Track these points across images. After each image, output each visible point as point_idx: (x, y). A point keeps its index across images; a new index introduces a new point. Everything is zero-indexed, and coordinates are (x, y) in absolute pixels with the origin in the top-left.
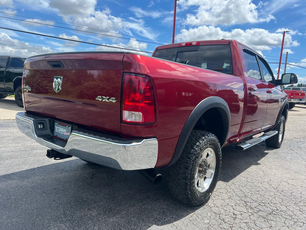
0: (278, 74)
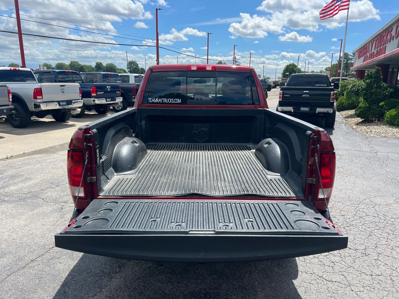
0: (157, 60)
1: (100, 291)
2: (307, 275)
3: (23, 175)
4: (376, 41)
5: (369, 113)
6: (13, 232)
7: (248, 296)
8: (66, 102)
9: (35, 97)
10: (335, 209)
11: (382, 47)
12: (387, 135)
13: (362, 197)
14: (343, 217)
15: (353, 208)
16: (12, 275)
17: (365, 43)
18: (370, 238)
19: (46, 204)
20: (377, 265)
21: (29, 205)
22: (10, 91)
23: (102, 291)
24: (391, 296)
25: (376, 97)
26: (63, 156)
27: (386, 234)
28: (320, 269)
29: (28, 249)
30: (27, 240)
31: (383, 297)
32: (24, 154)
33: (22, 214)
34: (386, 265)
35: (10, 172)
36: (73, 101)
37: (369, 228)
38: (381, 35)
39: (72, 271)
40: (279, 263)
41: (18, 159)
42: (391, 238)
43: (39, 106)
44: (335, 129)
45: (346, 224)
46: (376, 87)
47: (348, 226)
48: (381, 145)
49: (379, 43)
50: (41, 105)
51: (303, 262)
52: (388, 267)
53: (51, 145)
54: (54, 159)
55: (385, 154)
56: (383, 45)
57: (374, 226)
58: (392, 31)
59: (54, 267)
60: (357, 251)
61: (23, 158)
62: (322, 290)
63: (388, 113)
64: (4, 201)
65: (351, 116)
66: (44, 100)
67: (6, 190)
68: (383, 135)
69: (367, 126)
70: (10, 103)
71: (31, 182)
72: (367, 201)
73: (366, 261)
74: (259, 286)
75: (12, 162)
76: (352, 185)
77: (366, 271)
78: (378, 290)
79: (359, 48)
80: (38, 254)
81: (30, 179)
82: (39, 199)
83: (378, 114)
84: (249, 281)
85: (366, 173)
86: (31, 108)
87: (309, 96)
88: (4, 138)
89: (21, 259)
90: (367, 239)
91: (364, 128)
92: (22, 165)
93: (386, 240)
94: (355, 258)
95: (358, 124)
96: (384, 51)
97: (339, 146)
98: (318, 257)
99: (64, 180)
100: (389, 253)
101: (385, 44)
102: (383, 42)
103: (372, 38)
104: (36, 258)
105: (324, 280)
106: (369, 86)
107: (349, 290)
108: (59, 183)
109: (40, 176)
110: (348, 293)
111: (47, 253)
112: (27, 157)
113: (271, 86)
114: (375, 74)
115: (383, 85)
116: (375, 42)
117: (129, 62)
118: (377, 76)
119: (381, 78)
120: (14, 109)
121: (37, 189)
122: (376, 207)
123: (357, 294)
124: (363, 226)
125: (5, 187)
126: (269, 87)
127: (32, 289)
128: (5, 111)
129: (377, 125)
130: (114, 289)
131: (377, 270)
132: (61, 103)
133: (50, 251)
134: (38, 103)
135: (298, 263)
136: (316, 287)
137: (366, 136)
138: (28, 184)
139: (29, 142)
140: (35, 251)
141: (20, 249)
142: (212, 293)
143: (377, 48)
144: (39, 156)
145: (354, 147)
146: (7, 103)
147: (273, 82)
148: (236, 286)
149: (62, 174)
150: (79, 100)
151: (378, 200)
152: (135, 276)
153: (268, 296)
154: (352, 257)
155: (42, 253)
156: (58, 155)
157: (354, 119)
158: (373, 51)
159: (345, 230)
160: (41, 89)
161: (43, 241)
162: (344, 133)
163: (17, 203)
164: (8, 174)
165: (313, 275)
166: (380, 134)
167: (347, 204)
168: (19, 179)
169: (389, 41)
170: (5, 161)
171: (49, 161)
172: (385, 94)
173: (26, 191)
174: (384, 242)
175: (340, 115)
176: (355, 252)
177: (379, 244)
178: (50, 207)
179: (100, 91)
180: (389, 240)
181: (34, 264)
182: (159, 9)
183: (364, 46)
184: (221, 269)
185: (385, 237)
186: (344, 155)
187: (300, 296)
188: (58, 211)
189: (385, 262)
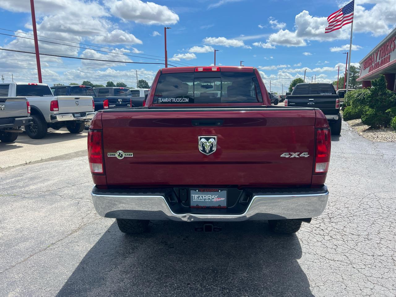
1: (115, 267)
2: (310, 255)
3: (41, 177)
4: (381, 51)
5: (375, 120)
6: (34, 222)
7: (253, 271)
8: (80, 114)
9: (52, 110)
10: (339, 202)
11: (386, 56)
12: (394, 140)
13: (367, 193)
14: (347, 209)
15: (357, 201)
16: (35, 255)
17: (370, 54)
18: (373, 226)
19: (63, 200)
20: (379, 247)
21: (48, 201)
22: (29, 103)
23: (117, 267)
24: (392, 272)
25: (382, 104)
26: (78, 162)
27: (388, 223)
28: (323, 250)
29: (49, 235)
30: (47, 228)
31: (384, 273)
32: (41, 160)
33: (42, 207)
34: (388, 248)
35: (29, 175)
36: (87, 113)
37: (373, 218)
38: (385, 45)
39: (90, 251)
40: (283, 246)
41: (36, 164)
42: (394, 226)
43: (55, 118)
44: (341, 136)
45: (350, 215)
46: (381, 95)
47: (351, 217)
48: (387, 149)
49: (383, 52)
50: (57, 116)
51: (307, 245)
52: (390, 249)
53: (67, 153)
54: (70, 164)
55: (391, 156)
56: (387, 55)
57: (377, 216)
58: (395, 40)
59: (72, 249)
60: (359, 236)
61: (41, 163)
62: (324, 267)
63: (394, 118)
64: (25, 197)
65: (358, 125)
66: (60, 112)
67: (27, 189)
68: (390, 140)
69: (373, 132)
70: (29, 115)
71: (49, 183)
72: (371, 195)
73: (368, 244)
74: (264, 264)
75: (31, 167)
76: (357, 182)
77: (367, 252)
78: (379, 268)
79: (364, 59)
80: (58, 239)
81: (48, 180)
82: (57, 196)
83: (384, 120)
84: (255, 260)
85: (372, 172)
86: (48, 119)
87: (314, 104)
88: (23, 147)
89: (42, 243)
90: (370, 227)
91: (371, 134)
92: (40, 169)
93: (388, 227)
94: (357, 242)
95: (364, 131)
96: (388, 60)
97: (345, 150)
98: (321, 241)
99: (79, 181)
100: (392, 238)
101: (389, 53)
102: (387, 51)
103: (376, 48)
104: (56, 242)
105: (327, 259)
106: (374, 93)
107: (351, 267)
108: (75, 183)
109: (57, 178)
110: (349, 270)
111: (66, 238)
112: (44, 163)
113: (278, 100)
114: (380, 81)
115: (388, 91)
116: (379, 52)
117: (139, 81)
118: (382, 83)
119: (386, 85)
120: (32, 120)
121: (55, 188)
122: (380, 201)
123: (359, 271)
124: (366, 216)
125: (25, 187)
126: (276, 101)
127: (53, 266)
128: (24, 122)
129: (384, 131)
130: (128, 266)
131: (379, 251)
132: (75, 115)
133: (68, 237)
134: (55, 114)
135: (301, 246)
136: (318, 265)
137: (373, 141)
138: (46, 184)
139: (46, 150)
140: (55, 236)
141: (41, 235)
142: (220, 269)
143: (382, 58)
144: (55, 161)
145: (360, 151)
146: (26, 115)
147: (280, 96)
148: (241, 264)
149: (77, 176)
150: (92, 112)
151: (382, 195)
152: (148, 256)
153: (272, 272)
154: (355, 241)
155: (61, 238)
156: (73, 161)
157: (360, 127)
158: (378, 60)
159: (348, 220)
160: (57, 101)
161: (62, 229)
162: (351, 139)
163: (37, 199)
164: (28, 176)
165: (317, 255)
166: (386, 139)
167: (351, 198)
168: (38, 180)
169: (392, 50)
170: (24, 166)
171: (65, 165)
172: (390, 100)
173: (45, 189)
174: (386, 229)
175: (346, 124)
176: (358, 237)
177: (382, 230)
178: (67, 202)
179: (112, 104)
180: (391, 227)
181: (54, 247)
182: (168, 28)
183: (369, 57)
184: (227, 250)
185: (388, 225)
186: (350, 158)
187: (303, 272)
188: (74, 205)
189: (387, 245)
